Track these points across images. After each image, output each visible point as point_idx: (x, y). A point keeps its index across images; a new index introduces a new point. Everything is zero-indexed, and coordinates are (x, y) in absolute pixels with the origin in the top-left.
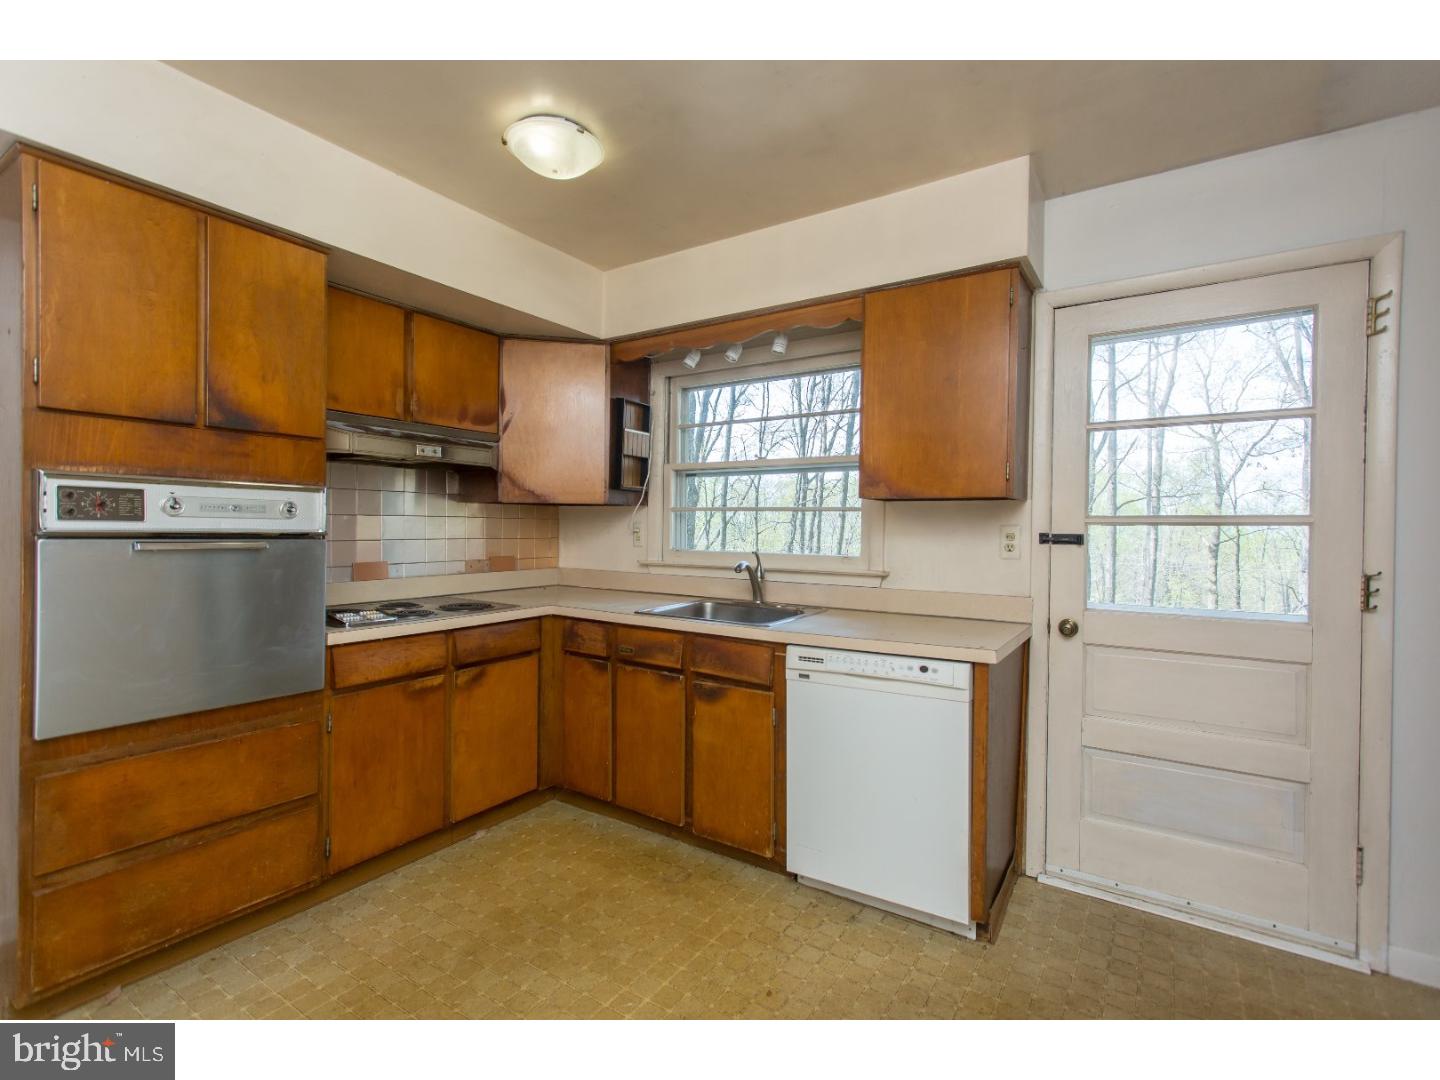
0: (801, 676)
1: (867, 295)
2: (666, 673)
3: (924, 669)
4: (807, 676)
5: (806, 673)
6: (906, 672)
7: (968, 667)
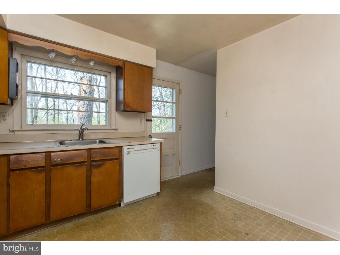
0: (128, 153)
1: (126, 62)
2: (77, 164)
3: (154, 146)
4: (130, 153)
5: (129, 152)
6: (151, 147)
7: (159, 144)
